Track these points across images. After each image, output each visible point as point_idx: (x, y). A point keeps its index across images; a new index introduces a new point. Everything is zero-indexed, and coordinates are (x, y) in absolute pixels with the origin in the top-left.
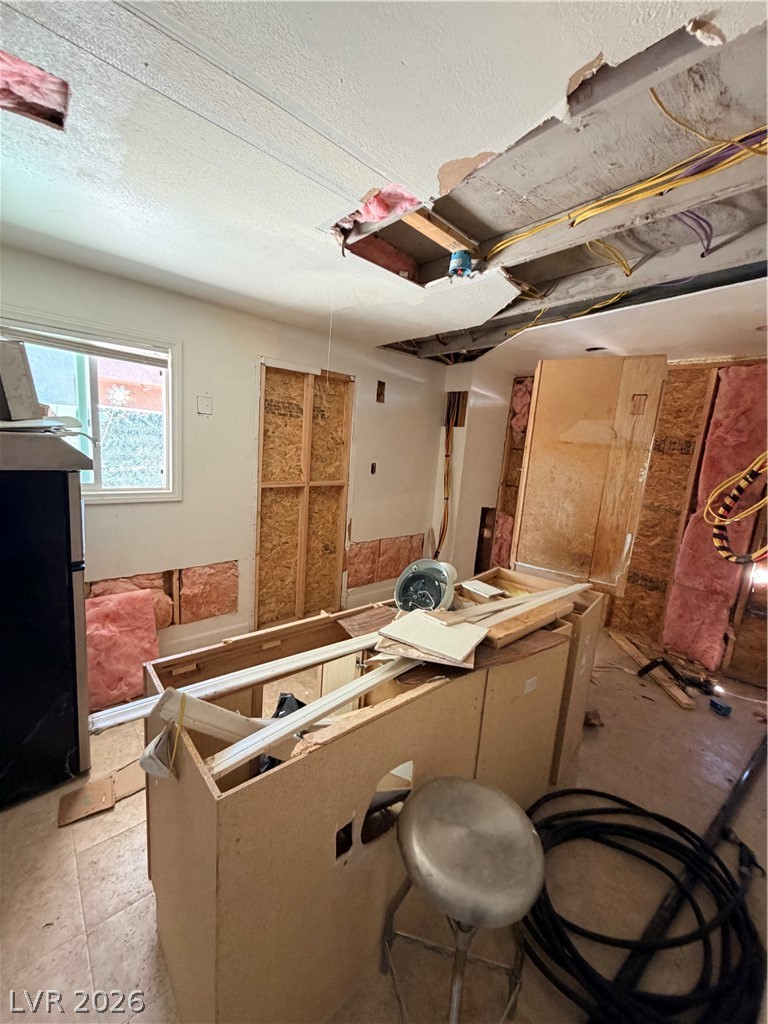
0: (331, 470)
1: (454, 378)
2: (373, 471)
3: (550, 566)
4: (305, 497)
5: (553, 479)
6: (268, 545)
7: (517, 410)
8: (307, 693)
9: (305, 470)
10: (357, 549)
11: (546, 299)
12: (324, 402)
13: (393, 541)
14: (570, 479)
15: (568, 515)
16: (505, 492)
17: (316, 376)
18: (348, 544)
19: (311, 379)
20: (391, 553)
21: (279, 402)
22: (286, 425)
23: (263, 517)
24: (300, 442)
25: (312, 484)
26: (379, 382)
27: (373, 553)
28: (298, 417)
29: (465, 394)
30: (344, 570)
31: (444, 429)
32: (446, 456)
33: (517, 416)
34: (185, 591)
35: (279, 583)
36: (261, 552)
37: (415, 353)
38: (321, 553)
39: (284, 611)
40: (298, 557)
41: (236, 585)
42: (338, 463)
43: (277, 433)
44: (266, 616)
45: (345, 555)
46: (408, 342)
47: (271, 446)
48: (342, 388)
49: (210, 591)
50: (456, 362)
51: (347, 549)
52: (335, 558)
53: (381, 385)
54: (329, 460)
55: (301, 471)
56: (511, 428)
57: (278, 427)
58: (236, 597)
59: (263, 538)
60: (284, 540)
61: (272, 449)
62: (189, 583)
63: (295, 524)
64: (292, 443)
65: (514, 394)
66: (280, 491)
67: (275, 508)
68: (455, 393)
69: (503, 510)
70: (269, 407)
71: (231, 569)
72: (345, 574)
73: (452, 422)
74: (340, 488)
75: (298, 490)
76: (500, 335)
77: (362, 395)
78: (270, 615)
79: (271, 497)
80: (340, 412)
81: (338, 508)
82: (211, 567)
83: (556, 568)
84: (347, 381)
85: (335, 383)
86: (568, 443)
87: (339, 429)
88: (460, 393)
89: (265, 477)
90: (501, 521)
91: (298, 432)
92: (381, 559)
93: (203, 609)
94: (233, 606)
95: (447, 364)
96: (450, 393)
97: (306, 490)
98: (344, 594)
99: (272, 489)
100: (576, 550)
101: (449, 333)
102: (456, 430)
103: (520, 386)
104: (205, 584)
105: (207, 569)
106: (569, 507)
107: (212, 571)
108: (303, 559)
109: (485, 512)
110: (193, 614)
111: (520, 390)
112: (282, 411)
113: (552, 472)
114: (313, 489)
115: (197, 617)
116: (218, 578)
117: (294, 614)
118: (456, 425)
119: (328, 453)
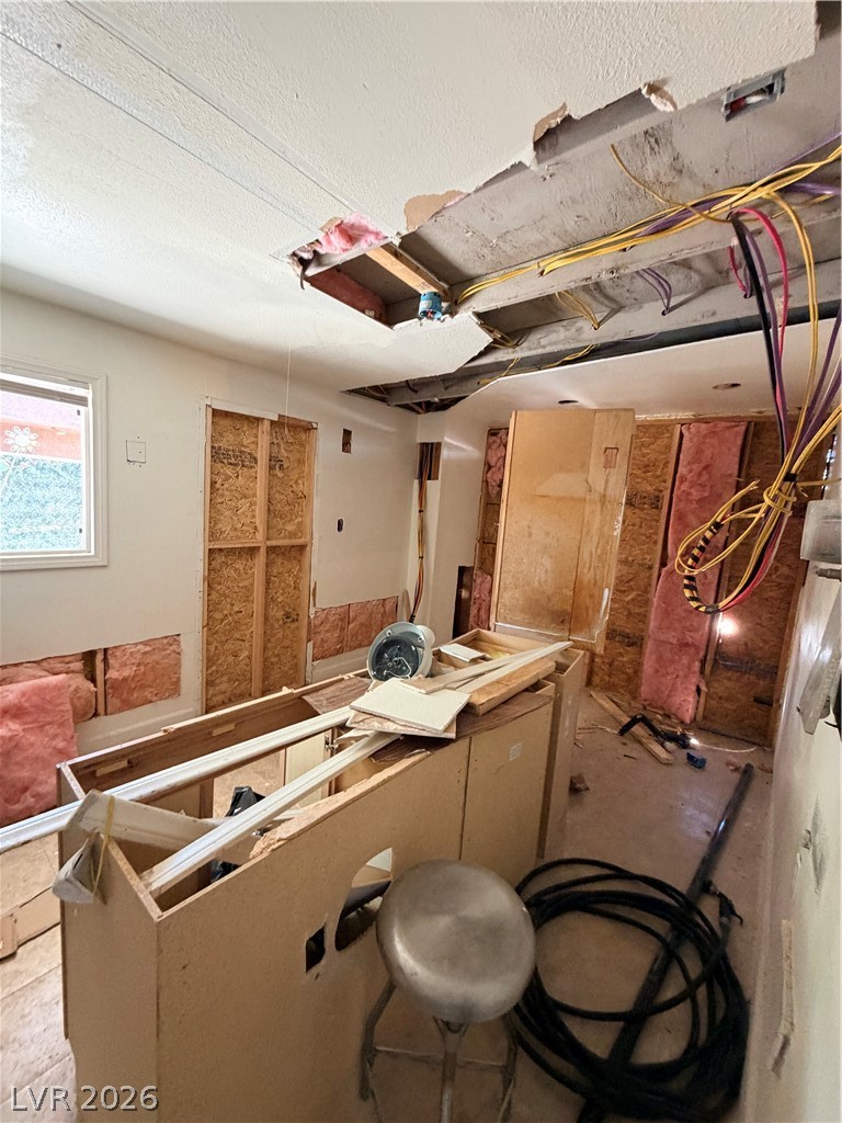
0: (290, 528)
1: (427, 428)
2: (340, 528)
3: (530, 625)
4: (261, 558)
5: (530, 535)
6: (218, 616)
7: (493, 463)
8: (267, 784)
9: (261, 527)
10: (323, 616)
11: (517, 348)
12: (283, 451)
13: (364, 605)
14: (547, 534)
15: (546, 571)
16: (482, 550)
17: (272, 422)
18: (312, 610)
19: (266, 425)
20: (362, 619)
21: (228, 450)
22: (237, 477)
23: (211, 581)
24: (254, 495)
25: (269, 543)
26: (345, 431)
27: (342, 620)
28: (252, 467)
29: (439, 444)
30: (309, 640)
31: (416, 482)
32: (420, 511)
33: (493, 469)
34: (113, 674)
35: (230, 659)
36: (209, 625)
37: (383, 400)
38: (281, 622)
39: (238, 692)
40: (254, 626)
41: (178, 664)
42: (300, 519)
43: (226, 486)
44: (215, 699)
45: (309, 623)
46: (376, 388)
47: (220, 500)
48: (303, 436)
49: (144, 673)
50: (427, 411)
51: (312, 617)
52: (298, 628)
53: (347, 434)
54: (288, 515)
55: (256, 528)
56: (486, 482)
57: (228, 478)
58: (179, 679)
59: (211, 608)
60: (236, 609)
61: (222, 503)
62: (117, 665)
63: (249, 589)
64: (245, 497)
65: (489, 446)
66: (231, 551)
67: (225, 572)
68: (427, 444)
69: (480, 568)
70: (217, 455)
71: (171, 645)
72: (310, 644)
73: (425, 475)
74: (302, 548)
75: (253, 551)
76: (472, 384)
77: (326, 444)
78: (219, 698)
79: (220, 559)
80: (300, 462)
81: (300, 570)
82: (145, 643)
83: (538, 627)
84: (308, 428)
85: (294, 430)
86: (544, 496)
87: (300, 482)
88: (432, 444)
89: (213, 535)
90: (478, 581)
91: (251, 485)
92: (351, 626)
93: (135, 695)
94: (174, 689)
95: (419, 413)
96: (422, 444)
97: (263, 551)
98: (309, 668)
99: (221, 549)
100: (556, 607)
101: (420, 379)
102: (429, 483)
103: (494, 438)
104: (139, 665)
105: (141, 647)
106: (547, 563)
107: (148, 648)
108: (261, 631)
109: (462, 570)
110: (123, 701)
111: (494, 442)
112: (233, 461)
113: (529, 527)
114: (271, 550)
115: (128, 705)
116: (155, 657)
117: (250, 695)
118: (429, 478)
119: (287, 508)
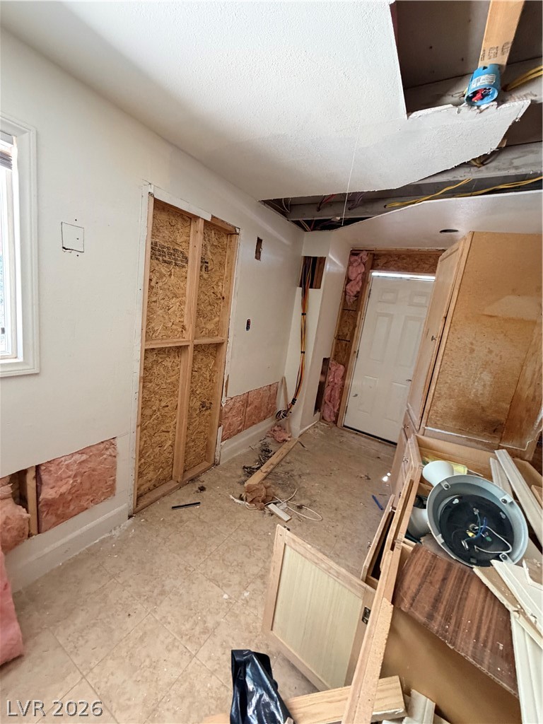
0: (210, 326)
1: (314, 244)
2: (248, 328)
3: (460, 431)
4: (188, 357)
6: (148, 412)
7: (353, 276)
9: (190, 329)
10: (231, 404)
11: (483, 168)
12: (209, 253)
13: (258, 391)
16: (337, 344)
17: (205, 221)
18: (224, 399)
19: (201, 224)
20: (256, 403)
21: (164, 247)
22: (170, 275)
23: (145, 380)
24: (184, 295)
25: (196, 342)
26: (258, 238)
27: (243, 405)
28: (183, 267)
29: (323, 260)
30: (220, 426)
31: (299, 290)
32: (303, 314)
33: (352, 283)
34: (48, 493)
35: (157, 450)
36: (142, 427)
37: (284, 214)
38: (198, 412)
39: (161, 477)
40: (177, 420)
41: (114, 467)
42: (217, 319)
43: (160, 284)
44: (142, 488)
45: (221, 410)
47: (154, 299)
48: (225, 240)
49: (81, 483)
50: (313, 229)
51: (223, 405)
52: (210, 415)
53: (259, 241)
54: (209, 314)
55: (183, 327)
56: (345, 292)
57: (162, 276)
58: (114, 480)
59: (145, 403)
60: (163, 404)
61: (155, 302)
62: (51, 482)
63: (175, 385)
64: (176, 296)
65: (350, 264)
66: (161, 351)
67: (155, 370)
68: (309, 257)
69: (335, 359)
70: (156, 252)
71: (107, 449)
72: (221, 429)
73: (308, 283)
74: (218, 346)
75: (180, 350)
76: (380, 206)
77: (244, 248)
78: (148, 485)
79: (152, 357)
80: (221, 264)
81: (215, 364)
82: (81, 452)
84: (231, 233)
85: (220, 231)
86: (491, 316)
87: (220, 284)
88: (315, 258)
89: (149, 334)
90: (333, 369)
91: (182, 284)
92: (248, 409)
93: (72, 507)
94: (111, 490)
95: (306, 231)
96: (305, 257)
97: (191, 349)
98: (218, 448)
99: (153, 349)
100: (489, 418)
102: (311, 291)
103: (356, 258)
104: (75, 476)
105: (77, 456)
107: (84, 457)
108: (185, 421)
109: (325, 360)
110: (57, 516)
111: (356, 260)
112: (167, 259)
114: (196, 346)
115: (63, 518)
116: (90, 465)
117: (171, 478)
118: (311, 287)
119: (209, 308)
